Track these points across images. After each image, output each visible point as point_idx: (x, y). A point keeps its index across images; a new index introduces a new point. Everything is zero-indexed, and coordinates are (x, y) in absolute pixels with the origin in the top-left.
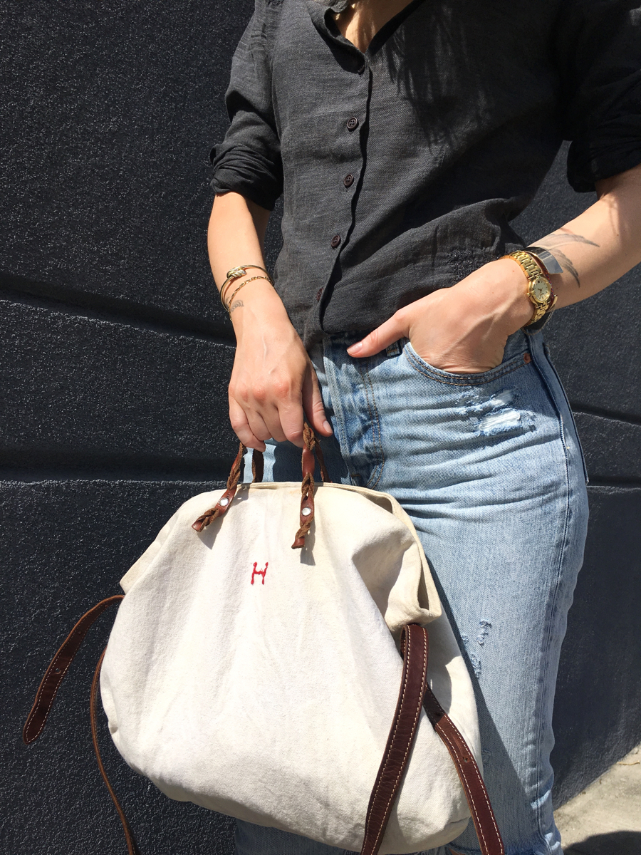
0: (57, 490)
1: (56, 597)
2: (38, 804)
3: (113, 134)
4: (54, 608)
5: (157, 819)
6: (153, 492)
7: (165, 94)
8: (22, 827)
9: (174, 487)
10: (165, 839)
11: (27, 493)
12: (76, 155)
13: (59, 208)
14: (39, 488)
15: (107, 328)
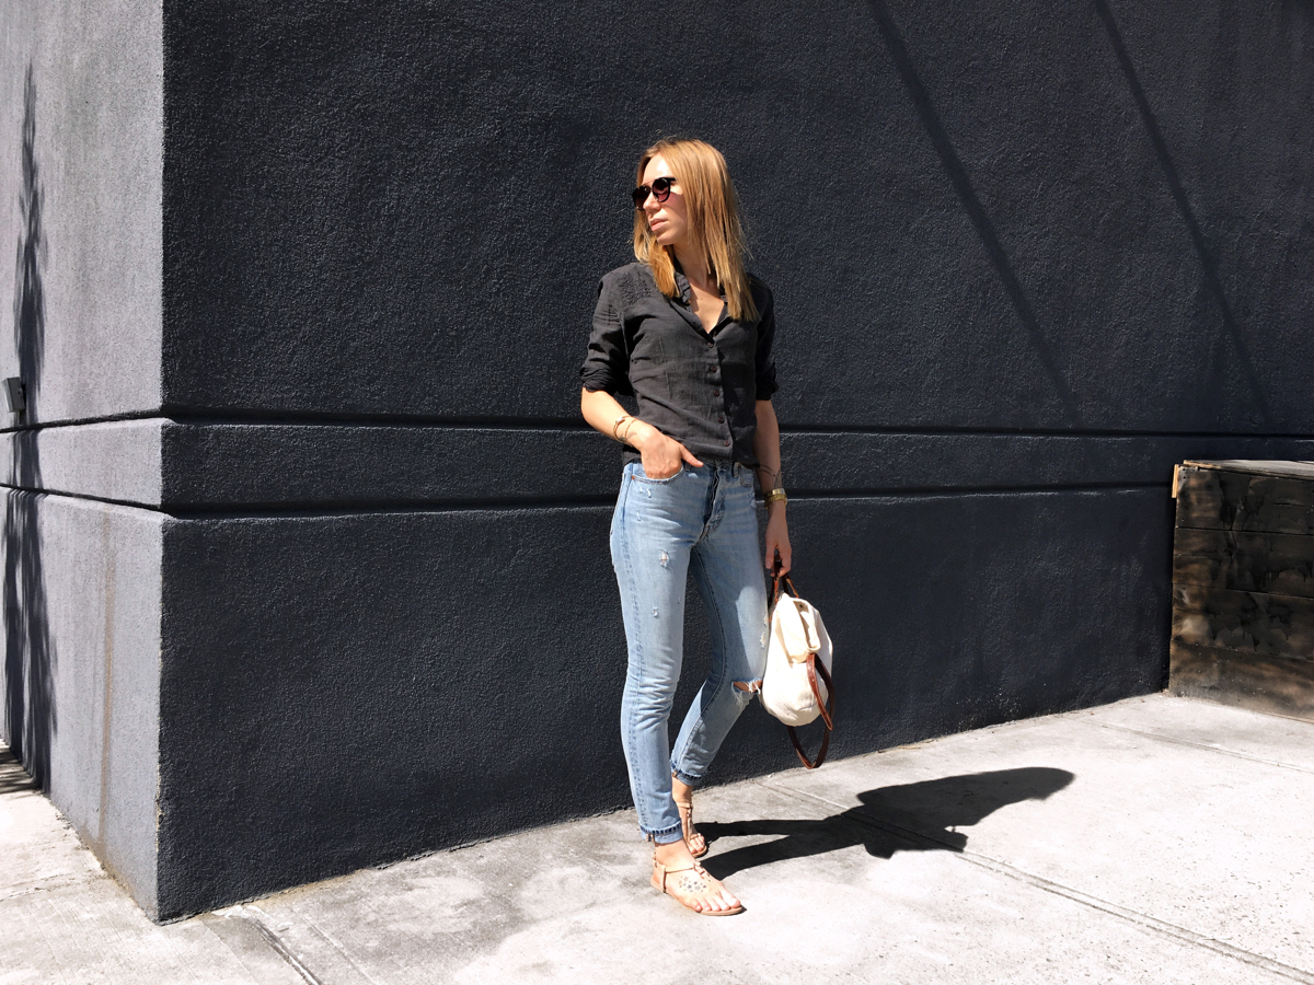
0: (353, 519)
1: (355, 574)
2: (352, 675)
3: (375, 322)
4: (355, 580)
5: (420, 696)
6: (409, 519)
7: (408, 287)
8: (343, 685)
9: (422, 516)
10: (425, 707)
11: (337, 521)
12: (354, 341)
13: (346, 371)
14: (343, 519)
15: (377, 430)
